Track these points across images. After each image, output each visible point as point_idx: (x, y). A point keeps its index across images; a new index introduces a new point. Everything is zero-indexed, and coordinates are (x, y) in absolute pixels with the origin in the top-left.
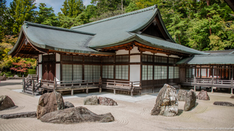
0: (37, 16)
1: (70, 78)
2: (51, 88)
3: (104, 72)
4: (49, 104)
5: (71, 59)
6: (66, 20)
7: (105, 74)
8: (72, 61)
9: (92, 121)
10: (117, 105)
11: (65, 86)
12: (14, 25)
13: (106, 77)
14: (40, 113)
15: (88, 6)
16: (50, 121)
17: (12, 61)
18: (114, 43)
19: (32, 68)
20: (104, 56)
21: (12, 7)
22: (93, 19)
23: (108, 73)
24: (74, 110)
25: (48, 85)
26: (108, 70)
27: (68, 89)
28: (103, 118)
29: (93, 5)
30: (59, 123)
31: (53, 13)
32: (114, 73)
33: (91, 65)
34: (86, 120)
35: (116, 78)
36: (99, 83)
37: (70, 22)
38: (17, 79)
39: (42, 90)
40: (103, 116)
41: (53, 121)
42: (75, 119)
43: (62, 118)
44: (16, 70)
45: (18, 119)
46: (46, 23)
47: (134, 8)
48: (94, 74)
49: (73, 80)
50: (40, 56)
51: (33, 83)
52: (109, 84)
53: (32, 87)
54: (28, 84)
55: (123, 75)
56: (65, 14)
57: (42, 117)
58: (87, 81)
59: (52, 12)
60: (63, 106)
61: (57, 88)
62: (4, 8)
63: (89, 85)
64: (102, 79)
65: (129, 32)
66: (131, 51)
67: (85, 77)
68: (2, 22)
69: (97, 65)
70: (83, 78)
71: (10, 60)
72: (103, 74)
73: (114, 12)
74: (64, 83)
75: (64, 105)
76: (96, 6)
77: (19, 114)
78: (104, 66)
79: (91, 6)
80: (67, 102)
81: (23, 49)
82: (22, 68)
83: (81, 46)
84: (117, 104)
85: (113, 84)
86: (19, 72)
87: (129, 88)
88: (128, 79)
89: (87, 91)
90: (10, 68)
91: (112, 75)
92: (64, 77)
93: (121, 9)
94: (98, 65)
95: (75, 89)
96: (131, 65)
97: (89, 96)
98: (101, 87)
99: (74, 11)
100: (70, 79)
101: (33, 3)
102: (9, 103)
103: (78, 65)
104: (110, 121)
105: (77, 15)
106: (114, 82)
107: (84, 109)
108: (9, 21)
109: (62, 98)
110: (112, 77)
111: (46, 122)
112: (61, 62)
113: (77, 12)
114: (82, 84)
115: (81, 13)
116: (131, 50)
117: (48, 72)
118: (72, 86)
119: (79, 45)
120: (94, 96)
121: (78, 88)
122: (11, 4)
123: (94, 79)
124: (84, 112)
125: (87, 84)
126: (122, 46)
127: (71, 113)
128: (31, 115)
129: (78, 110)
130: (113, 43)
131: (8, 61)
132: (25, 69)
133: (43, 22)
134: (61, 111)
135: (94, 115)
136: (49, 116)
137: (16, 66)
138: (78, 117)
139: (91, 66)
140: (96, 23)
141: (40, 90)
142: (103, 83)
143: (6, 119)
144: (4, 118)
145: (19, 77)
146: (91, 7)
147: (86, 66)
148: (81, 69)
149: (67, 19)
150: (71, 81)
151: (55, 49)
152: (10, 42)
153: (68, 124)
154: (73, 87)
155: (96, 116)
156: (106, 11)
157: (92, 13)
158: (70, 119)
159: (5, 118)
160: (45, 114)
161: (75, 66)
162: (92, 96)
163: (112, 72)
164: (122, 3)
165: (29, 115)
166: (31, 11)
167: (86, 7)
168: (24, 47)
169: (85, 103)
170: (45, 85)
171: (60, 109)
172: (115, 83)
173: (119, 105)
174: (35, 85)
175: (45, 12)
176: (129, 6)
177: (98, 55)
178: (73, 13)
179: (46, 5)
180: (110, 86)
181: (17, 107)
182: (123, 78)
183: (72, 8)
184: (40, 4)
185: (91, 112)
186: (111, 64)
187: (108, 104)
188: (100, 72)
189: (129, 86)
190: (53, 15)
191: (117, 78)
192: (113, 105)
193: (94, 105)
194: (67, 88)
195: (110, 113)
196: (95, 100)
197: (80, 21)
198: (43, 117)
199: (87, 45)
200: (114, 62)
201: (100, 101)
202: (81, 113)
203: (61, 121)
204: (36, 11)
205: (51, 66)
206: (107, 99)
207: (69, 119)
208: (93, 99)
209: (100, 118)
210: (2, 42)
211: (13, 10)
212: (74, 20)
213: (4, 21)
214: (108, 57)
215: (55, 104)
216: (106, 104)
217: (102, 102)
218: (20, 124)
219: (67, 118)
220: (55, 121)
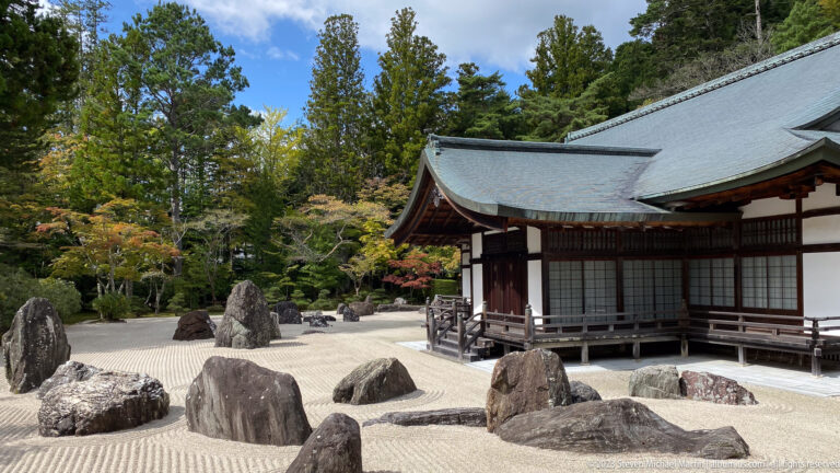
0: (454, 108)
1: (574, 305)
2: (515, 339)
3: (694, 282)
4: (522, 386)
5: (576, 243)
6: (546, 108)
7: (700, 291)
8: (582, 249)
9: (665, 451)
10: (757, 403)
11: (560, 332)
12: (388, 146)
13: (706, 302)
14: (496, 415)
15: (621, 49)
16: (529, 439)
17: (387, 256)
18: (734, 178)
19: (443, 275)
20: (696, 228)
21: (379, 89)
22: (641, 91)
23: (712, 287)
24: (605, 411)
25: (507, 328)
26: (711, 277)
27: (572, 341)
28: (707, 442)
29: (639, 41)
30: (558, 449)
31: (502, 92)
32: (736, 287)
33: (646, 262)
34: (646, 446)
35: (746, 305)
36: (680, 323)
37: (561, 116)
38: (402, 309)
39: (487, 342)
40: (704, 437)
41: (538, 441)
42: (609, 439)
43: (566, 432)
44: (398, 282)
45: (433, 427)
46: (481, 126)
47: (811, 24)
48: (659, 291)
49: (584, 312)
50: (477, 239)
51: (462, 323)
52: (718, 326)
53: (458, 334)
54: (443, 326)
55: (776, 293)
56: (540, 89)
57: (504, 427)
58: (635, 315)
59: (498, 89)
60: (569, 396)
61: (535, 338)
62: (358, 97)
63: (644, 330)
64: (690, 307)
65: (796, 129)
66: (804, 200)
67: (625, 303)
68: (355, 140)
69: (668, 259)
70: (620, 308)
71: (383, 252)
72: (694, 291)
73: (727, 53)
74: (555, 320)
75: (568, 393)
76: (650, 41)
77: (437, 414)
78: (694, 263)
79: (631, 44)
80: (577, 384)
81: (427, 220)
82: (416, 277)
83: (610, 199)
84: (753, 400)
85: (735, 328)
86: (407, 290)
87: (801, 341)
88: (795, 307)
89: (636, 349)
90: (382, 277)
91: (730, 292)
92: (555, 303)
93: (754, 37)
94: (673, 259)
95: (595, 343)
96: (806, 256)
97: (649, 368)
98: (688, 337)
99: (571, 75)
100: (574, 310)
101: (441, 68)
102: (400, 380)
103: (602, 263)
104: (735, 456)
105: (585, 86)
106: (736, 318)
107: (637, 406)
108: (372, 133)
109: (563, 370)
110: (728, 299)
111: (517, 441)
112: (545, 253)
113: (582, 75)
114: (617, 327)
115: (597, 77)
116: (807, 196)
117: (504, 289)
118: (585, 331)
119: (602, 196)
120: (664, 368)
121: (603, 339)
122: (377, 82)
123: (660, 308)
124: (638, 418)
125: (637, 328)
126: (767, 184)
127: (596, 420)
128: (469, 418)
129: (618, 411)
130: (730, 179)
131: (376, 255)
132: (424, 280)
133: (472, 125)
134: (562, 411)
135: (672, 431)
136: (525, 422)
137: (397, 272)
138: (617, 434)
139: (648, 263)
140: (658, 110)
141: (482, 343)
142: (694, 323)
143: (400, 427)
144: (396, 423)
145: (409, 303)
146: (631, 48)
147: (628, 265)
148: (612, 274)
149: (551, 105)
150: (577, 315)
151: (528, 215)
152: (380, 200)
153: (586, 453)
154: (586, 335)
155: (680, 433)
156: (692, 56)
157: (636, 72)
158: (592, 438)
159: (399, 424)
160: (511, 416)
161: (589, 265)
162: (656, 367)
163: (730, 282)
164: (757, 12)
165: (464, 418)
166: (435, 95)
167: (614, 53)
168: (430, 213)
169: (635, 388)
170: (496, 329)
171: (557, 403)
172: (740, 322)
173: (763, 403)
174: (467, 328)
175: (477, 93)
176: (788, 20)
177: (671, 223)
178: (569, 82)
179: (477, 68)
180: (724, 334)
181: (422, 392)
182: (776, 305)
183: (564, 64)
184: (461, 66)
185: (662, 420)
186: (724, 253)
187: (718, 396)
188: (680, 284)
189: (800, 333)
190: (503, 98)
191: (747, 303)
192: (738, 401)
193: (668, 397)
194: (566, 339)
195: (732, 428)
196: (670, 381)
197: (595, 106)
198: (505, 425)
199: (630, 193)
200: (736, 247)
201: (689, 387)
202: (629, 420)
203: (564, 443)
204: (450, 94)
205: (511, 267)
206: (715, 378)
207: (588, 439)
208: (662, 378)
209: (694, 442)
210: (359, 199)
211: (383, 99)
212: (573, 107)
213: (359, 135)
214: (711, 227)
215: (541, 389)
216: (711, 396)
217: (694, 391)
218: (442, 443)
219: (582, 433)
220: (544, 440)
